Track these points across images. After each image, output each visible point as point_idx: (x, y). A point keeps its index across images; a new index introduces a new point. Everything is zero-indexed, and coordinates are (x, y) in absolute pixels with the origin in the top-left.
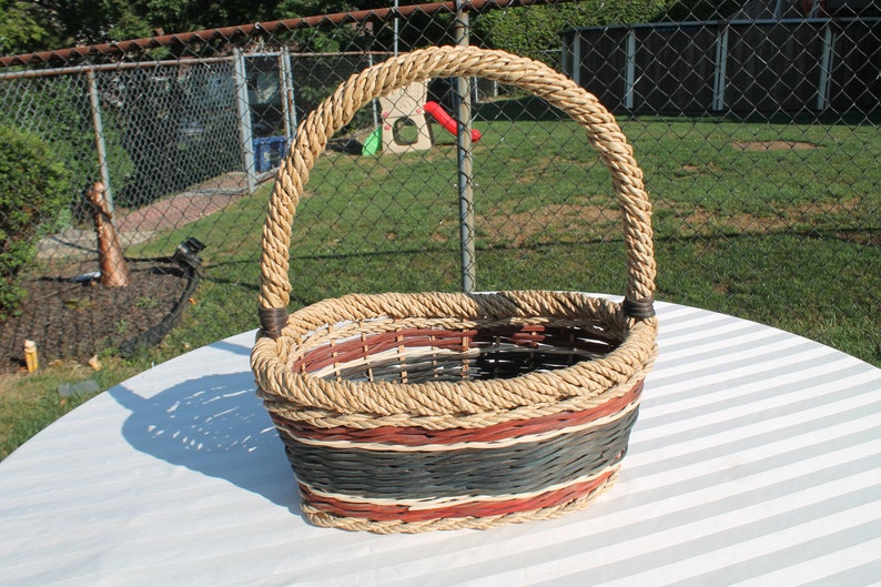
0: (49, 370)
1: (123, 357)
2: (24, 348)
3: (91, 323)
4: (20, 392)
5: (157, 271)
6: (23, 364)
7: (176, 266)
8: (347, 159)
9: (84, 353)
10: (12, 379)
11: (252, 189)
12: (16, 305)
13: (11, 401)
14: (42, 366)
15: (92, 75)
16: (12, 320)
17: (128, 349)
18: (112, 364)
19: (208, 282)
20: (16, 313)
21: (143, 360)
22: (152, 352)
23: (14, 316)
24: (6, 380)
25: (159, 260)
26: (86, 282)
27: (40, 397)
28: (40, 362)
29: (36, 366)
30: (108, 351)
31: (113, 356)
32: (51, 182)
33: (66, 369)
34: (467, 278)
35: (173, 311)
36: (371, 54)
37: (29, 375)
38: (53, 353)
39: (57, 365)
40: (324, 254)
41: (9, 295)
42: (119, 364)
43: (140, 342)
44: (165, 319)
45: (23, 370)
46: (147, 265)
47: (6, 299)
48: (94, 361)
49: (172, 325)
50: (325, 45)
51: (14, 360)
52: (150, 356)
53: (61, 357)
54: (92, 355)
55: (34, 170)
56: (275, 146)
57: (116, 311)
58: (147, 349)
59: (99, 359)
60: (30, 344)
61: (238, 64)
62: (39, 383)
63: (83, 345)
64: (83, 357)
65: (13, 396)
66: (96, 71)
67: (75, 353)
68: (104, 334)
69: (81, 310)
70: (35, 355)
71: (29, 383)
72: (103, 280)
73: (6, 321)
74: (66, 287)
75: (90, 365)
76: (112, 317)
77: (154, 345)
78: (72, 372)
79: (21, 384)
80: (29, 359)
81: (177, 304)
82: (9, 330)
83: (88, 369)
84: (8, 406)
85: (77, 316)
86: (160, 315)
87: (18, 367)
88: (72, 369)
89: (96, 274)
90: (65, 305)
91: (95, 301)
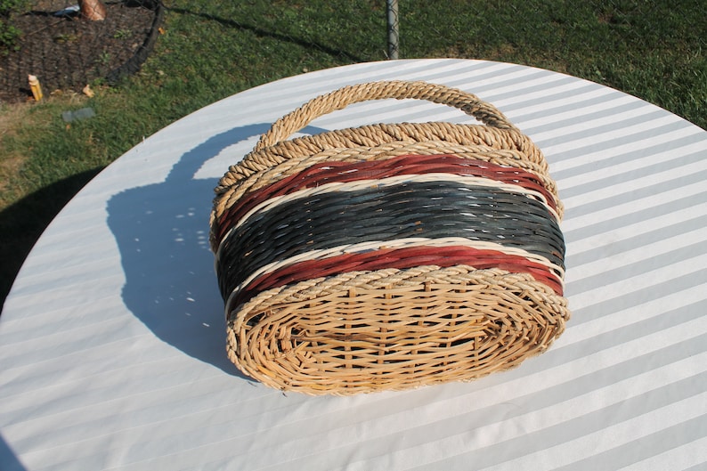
0: (52, 99)
1: (110, 86)
2: (28, 81)
3: (80, 55)
4: (32, 119)
6: (30, 94)
9: (78, 82)
10: (24, 107)
12: (14, 42)
13: (28, 127)
14: (46, 95)
16: (12, 55)
17: (114, 78)
18: (102, 92)
19: (173, 13)
20: (16, 48)
21: (126, 87)
22: (133, 79)
23: (14, 51)
24: (19, 109)
26: (73, 14)
27: (48, 123)
28: (43, 91)
29: (41, 95)
30: (97, 80)
31: (102, 85)
33: (66, 97)
34: (391, 13)
35: (146, 42)
37: (36, 104)
38: (52, 83)
39: (57, 94)
41: (6, 34)
42: (108, 91)
43: (122, 73)
44: (140, 49)
45: (31, 99)
47: (5, 37)
48: (87, 90)
49: (147, 55)
51: (22, 90)
52: (133, 84)
53: (60, 87)
54: (85, 85)
57: (98, 43)
58: (129, 77)
59: (91, 88)
60: (32, 78)
62: (46, 110)
63: (76, 76)
64: (78, 87)
65: (27, 122)
67: (70, 83)
68: (92, 64)
69: (70, 43)
70: (38, 87)
71: (38, 110)
72: (84, 13)
73: (9, 55)
74: (54, 21)
75: (85, 94)
76: (96, 48)
77: (134, 74)
78: (71, 100)
79: (32, 112)
80: (34, 90)
81: (149, 34)
82: (13, 63)
83: (84, 97)
84: (25, 131)
85: (67, 49)
86: (136, 45)
87: (27, 96)
88: (70, 97)
89: (77, 8)
90: (56, 40)
91: (79, 35)
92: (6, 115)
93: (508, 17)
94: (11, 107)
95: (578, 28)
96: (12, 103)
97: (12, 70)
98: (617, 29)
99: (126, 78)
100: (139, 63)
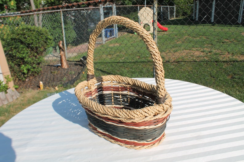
0: (46, 89)
1: (64, 87)
2: (40, 83)
3: (57, 78)
4: (38, 95)
5: (76, 65)
6: (40, 87)
7: (81, 63)
8: (131, 35)
10: (37, 91)
11: (104, 43)
14: (44, 88)
15: (62, 12)
16: (38, 76)
17: (65, 85)
18: (61, 89)
20: (39, 74)
23: (39, 75)
24: (35, 91)
25: (77, 61)
26: (58, 66)
27: (43, 96)
29: (43, 88)
30: (60, 85)
31: (61, 87)
32: (49, 41)
35: (78, 75)
36: (139, 6)
37: (40, 91)
38: (47, 85)
39: (47, 88)
40: (120, 62)
41: (37, 70)
42: (63, 89)
43: (68, 84)
44: (76, 77)
45: (39, 89)
46: (73, 63)
48: (56, 88)
49: (77, 79)
50: (128, 3)
51: (37, 86)
53: (49, 86)
54: (56, 86)
55: (44, 38)
56: (111, 31)
57: (64, 75)
58: (70, 85)
59: (58, 87)
60: (41, 83)
61: (101, 9)
62: (43, 93)
63: (54, 83)
64: (54, 86)
65: (36, 95)
66: (63, 11)
67: (52, 85)
68: (60, 81)
69: (55, 74)
70: (42, 85)
71: (40, 93)
72: (61, 66)
73: (37, 76)
74: (53, 68)
75: (55, 89)
77: (72, 84)
79: (39, 93)
80: (41, 86)
81: (79, 73)
82: (38, 78)
83: (55, 90)
84: (35, 98)
85: (54, 75)
86: (75, 76)
87: (38, 88)
88: (51, 89)
89: (60, 65)
90: (51, 72)
91: (59, 72)
92: (31, 93)
93: (196, 75)
94: (33, 91)
95: (220, 80)
96: (34, 90)
97: (37, 81)
98: (233, 80)
99: (69, 86)
100: (74, 81)
